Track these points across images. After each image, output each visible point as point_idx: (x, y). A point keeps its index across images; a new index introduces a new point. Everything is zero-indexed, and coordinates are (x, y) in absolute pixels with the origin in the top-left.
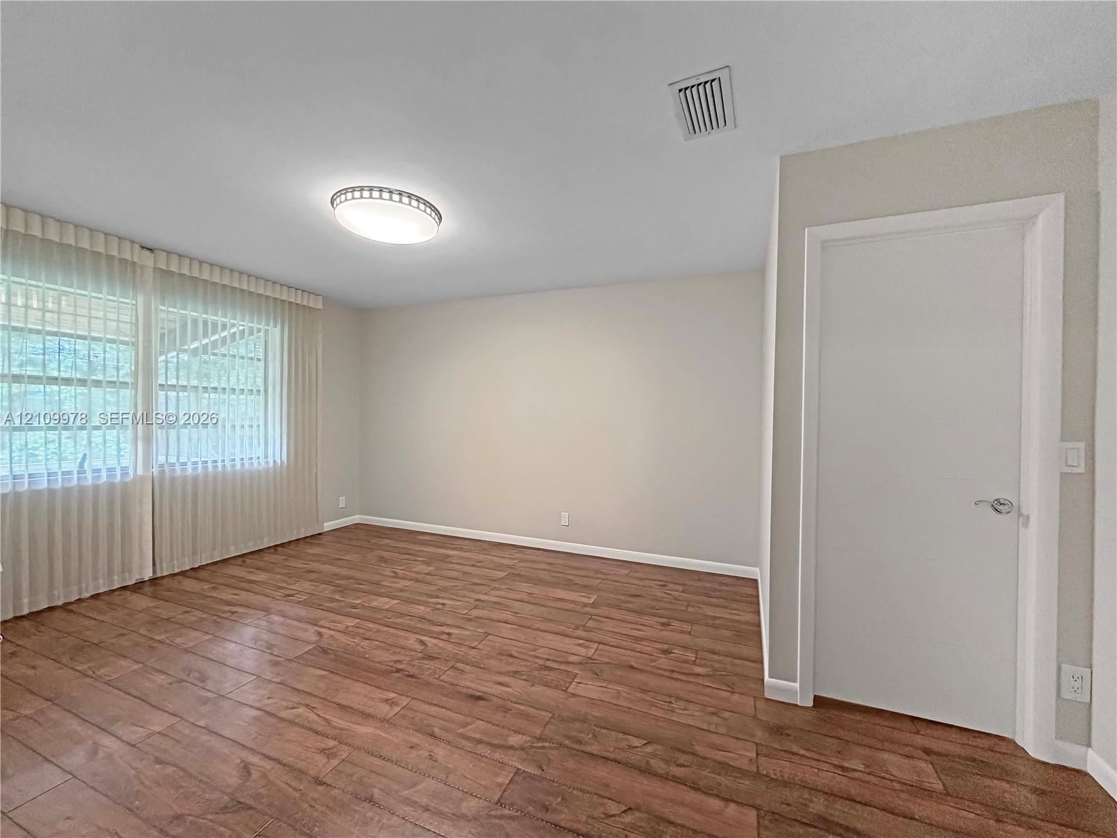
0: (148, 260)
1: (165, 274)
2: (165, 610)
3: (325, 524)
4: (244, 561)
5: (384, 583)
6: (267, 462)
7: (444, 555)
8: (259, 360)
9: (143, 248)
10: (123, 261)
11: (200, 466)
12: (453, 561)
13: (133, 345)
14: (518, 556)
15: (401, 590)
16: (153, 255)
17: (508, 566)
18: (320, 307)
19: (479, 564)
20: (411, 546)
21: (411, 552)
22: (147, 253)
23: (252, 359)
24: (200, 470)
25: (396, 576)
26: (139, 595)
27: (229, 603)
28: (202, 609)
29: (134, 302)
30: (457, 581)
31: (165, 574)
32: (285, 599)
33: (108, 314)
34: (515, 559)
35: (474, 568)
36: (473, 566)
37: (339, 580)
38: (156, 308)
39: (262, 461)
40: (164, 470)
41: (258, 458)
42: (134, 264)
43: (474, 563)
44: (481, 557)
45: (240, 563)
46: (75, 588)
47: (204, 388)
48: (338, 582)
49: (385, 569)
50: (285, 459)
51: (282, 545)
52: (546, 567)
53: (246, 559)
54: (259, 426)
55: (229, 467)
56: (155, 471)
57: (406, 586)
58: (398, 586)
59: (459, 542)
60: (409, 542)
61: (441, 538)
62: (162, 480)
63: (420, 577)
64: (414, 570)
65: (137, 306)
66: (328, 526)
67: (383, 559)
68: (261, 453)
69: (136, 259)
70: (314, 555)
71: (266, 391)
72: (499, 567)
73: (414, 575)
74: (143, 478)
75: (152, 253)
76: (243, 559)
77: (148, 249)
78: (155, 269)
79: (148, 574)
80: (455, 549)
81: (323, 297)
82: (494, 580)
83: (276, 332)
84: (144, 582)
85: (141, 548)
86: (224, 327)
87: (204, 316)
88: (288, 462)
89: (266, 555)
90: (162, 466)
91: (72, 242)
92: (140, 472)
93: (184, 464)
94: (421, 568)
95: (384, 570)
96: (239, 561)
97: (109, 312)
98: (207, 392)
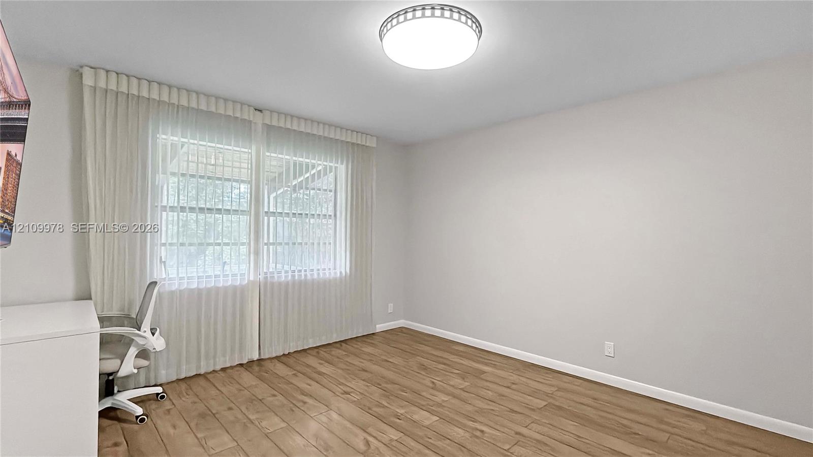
0: (258, 118)
1: (269, 128)
2: (262, 390)
3: (377, 326)
4: (318, 353)
5: (424, 394)
6: (336, 273)
7: (477, 369)
8: (331, 191)
9: (256, 110)
10: (243, 120)
11: (290, 274)
12: (488, 379)
13: (249, 183)
14: (554, 382)
15: (440, 405)
16: (262, 114)
17: (547, 394)
18: (374, 145)
19: (514, 386)
20: (446, 355)
21: (447, 362)
22: (257, 112)
23: (326, 190)
24: (290, 277)
25: (434, 387)
26: (248, 373)
27: (303, 393)
28: (284, 394)
29: (250, 151)
30: (494, 404)
31: (267, 357)
32: (343, 396)
33: (242, 164)
34: (552, 386)
35: (509, 390)
36: (508, 387)
37: (387, 383)
38: (264, 153)
39: (332, 272)
40: (267, 277)
41: (330, 269)
42: (250, 122)
43: (509, 385)
44: (514, 378)
45: (315, 354)
46: (212, 361)
47: (293, 214)
48: (386, 386)
49: (425, 377)
50: (348, 271)
51: (345, 341)
52: (590, 402)
53: (320, 351)
54: (330, 244)
55: (309, 277)
56: (261, 277)
57: (443, 401)
58: (437, 399)
59: (492, 357)
60: (444, 351)
61: (473, 350)
62: (266, 283)
63: (457, 392)
64: (452, 383)
65: (251, 153)
66: (380, 327)
67: (424, 368)
68: (331, 265)
69: (251, 119)
70: (369, 354)
71: (335, 215)
72: (534, 393)
73: (451, 389)
74: (253, 282)
75: (262, 113)
76: (317, 350)
77: (259, 110)
78: (264, 124)
79: (256, 357)
80: (486, 364)
81: (377, 138)
82: (533, 410)
83: (342, 168)
84: (254, 361)
85: (252, 336)
86: (313, 167)
87: (294, 158)
88: (350, 272)
89: (334, 349)
90: (266, 273)
91: (223, 112)
92: (252, 278)
93: (279, 273)
94: (457, 381)
95: (424, 379)
96: (314, 352)
97: (243, 163)
98: (295, 217)
